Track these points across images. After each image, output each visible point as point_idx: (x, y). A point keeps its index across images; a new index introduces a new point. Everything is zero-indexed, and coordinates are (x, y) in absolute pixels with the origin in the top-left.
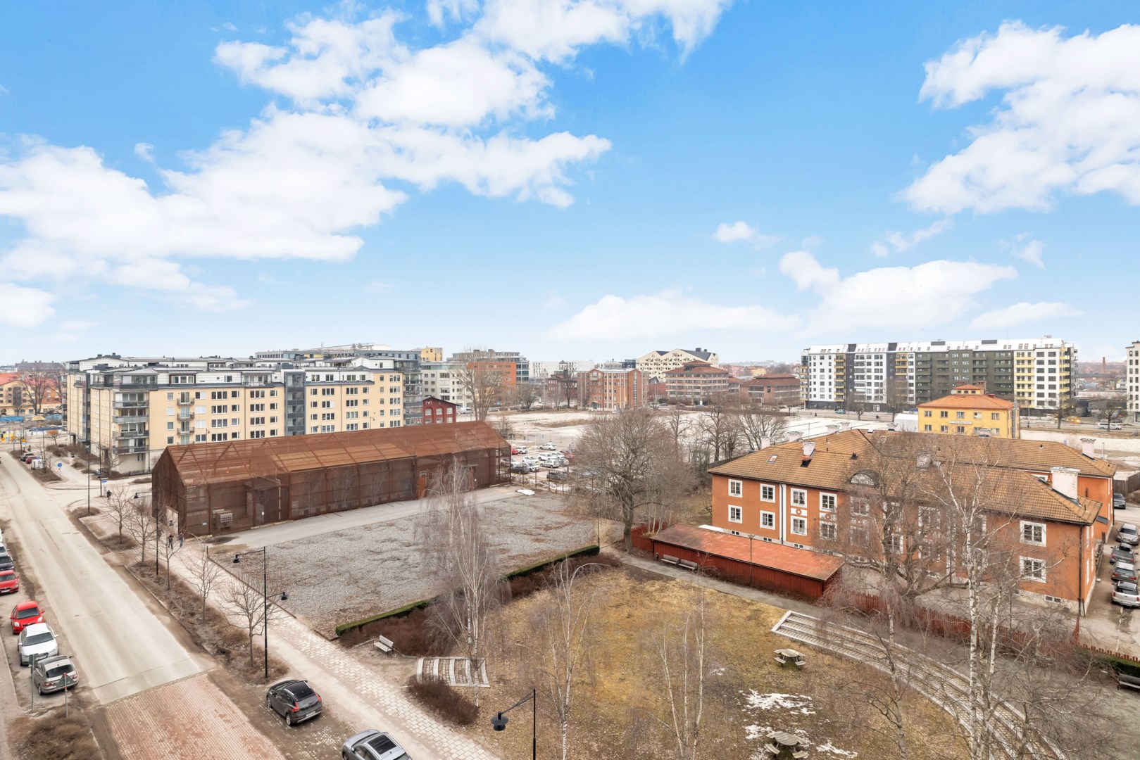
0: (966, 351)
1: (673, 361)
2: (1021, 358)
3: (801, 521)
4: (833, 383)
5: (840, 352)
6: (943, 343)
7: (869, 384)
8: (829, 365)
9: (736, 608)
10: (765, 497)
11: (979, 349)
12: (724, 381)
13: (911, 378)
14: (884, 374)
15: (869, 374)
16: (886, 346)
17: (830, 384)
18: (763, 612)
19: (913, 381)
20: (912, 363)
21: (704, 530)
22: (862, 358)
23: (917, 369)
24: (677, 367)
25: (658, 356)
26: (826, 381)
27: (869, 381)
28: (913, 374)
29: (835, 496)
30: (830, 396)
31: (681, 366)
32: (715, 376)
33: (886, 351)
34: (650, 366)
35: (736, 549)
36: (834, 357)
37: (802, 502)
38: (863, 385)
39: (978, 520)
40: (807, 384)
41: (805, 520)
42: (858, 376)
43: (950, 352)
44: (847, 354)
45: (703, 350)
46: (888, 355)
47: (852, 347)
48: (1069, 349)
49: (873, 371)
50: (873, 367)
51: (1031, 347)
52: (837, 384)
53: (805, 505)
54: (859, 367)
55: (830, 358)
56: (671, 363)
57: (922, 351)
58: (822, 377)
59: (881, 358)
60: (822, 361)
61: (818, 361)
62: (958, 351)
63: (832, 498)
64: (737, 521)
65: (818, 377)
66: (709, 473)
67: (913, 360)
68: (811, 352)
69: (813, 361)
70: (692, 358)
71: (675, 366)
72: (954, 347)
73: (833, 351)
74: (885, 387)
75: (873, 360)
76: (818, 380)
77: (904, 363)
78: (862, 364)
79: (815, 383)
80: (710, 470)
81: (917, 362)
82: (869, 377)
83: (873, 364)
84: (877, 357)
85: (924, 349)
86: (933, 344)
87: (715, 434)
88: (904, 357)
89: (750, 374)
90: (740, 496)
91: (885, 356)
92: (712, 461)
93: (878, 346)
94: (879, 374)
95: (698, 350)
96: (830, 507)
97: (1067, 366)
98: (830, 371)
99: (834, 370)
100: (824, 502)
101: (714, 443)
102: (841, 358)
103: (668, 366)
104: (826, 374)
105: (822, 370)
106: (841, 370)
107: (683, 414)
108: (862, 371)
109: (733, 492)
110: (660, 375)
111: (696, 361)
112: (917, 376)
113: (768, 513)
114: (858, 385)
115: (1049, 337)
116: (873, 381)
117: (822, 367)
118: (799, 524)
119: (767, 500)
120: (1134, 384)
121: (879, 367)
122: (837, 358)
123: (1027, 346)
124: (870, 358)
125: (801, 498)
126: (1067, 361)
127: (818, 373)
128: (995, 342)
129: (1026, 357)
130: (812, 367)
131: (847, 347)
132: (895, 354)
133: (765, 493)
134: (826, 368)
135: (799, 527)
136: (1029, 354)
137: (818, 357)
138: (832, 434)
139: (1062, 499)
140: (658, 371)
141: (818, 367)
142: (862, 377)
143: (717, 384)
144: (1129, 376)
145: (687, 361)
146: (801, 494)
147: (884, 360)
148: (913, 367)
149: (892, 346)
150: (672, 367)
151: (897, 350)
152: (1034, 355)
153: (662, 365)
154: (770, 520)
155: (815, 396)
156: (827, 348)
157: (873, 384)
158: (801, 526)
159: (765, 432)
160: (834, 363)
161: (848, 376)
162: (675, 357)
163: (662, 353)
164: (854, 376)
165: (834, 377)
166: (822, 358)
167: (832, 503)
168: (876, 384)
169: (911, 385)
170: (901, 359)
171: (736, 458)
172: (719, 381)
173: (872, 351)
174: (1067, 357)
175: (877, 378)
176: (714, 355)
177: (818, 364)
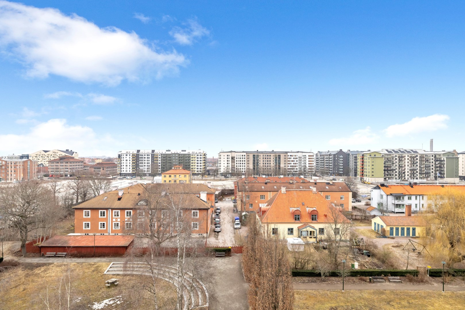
0: (177, 154)
1: (53, 156)
2: (192, 156)
3: (117, 224)
4: (131, 166)
5: (134, 153)
6: (170, 151)
7: (145, 166)
8: (129, 158)
9: (87, 268)
10: (101, 216)
11: (181, 153)
12: (81, 165)
13: (159, 163)
14: (150, 162)
15: (145, 162)
16: (151, 151)
17: (130, 166)
18: (100, 266)
19: (160, 164)
20: (160, 158)
21: (70, 236)
22: (142, 155)
23: (161, 160)
24: (55, 158)
25: (44, 153)
26: (128, 165)
27: (145, 164)
28: (160, 162)
29: (131, 211)
30: (130, 171)
31: (57, 158)
32: (76, 162)
33: (151, 153)
34: (38, 158)
35: (87, 241)
36: (131, 155)
37: (118, 215)
38: (142, 166)
39: (180, 212)
40: (120, 166)
41: (119, 223)
42: (140, 163)
43: (172, 154)
44: (136, 154)
45: (70, 150)
46: (152, 154)
47: (138, 151)
48: (205, 154)
49: (146, 161)
50: (146, 159)
51: (195, 153)
52: (133, 166)
53: (119, 217)
54: (141, 159)
55: (130, 155)
56: (52, 156)
57: (163, 153)
58: (126, 163)
59: (149, 156)
60: (126, 156)
61: (125, 156)
62: (175, 154)
63: (130, 212)
64: (87, 229)
65: (125, 163)
66: (73, 208)
67: (160, 157)
68: (122, 153)
69: (123, 157)
70: (64, 154)
71: (54, 158)
72: (173, 152)
73: (131, 152)
74: (150, 167)
75: (146, 157)
76: (125, 164)
77: (157, 158)
78: (142, 158)
79: (123, 166)
80: (74, 207)
81: (161, 157)
82: (145, 163)
83: (146, 158)
84: (148, 155)
85: (164, 153)
86: (167, 151)
87: (76, 190)
88: (157, 156)
89: (94, 162)
90: (89, 217)
91: (150, 155)
92: (75, 202)
93: (148, 151)
94: (148, 162)
95: (67, 150)
96: (130, 216)
97: (204, 159)
98: (130, 160)
99: (131, 160)
100: (127, 214)
101: (76, 194)
102: (134, 155)
103: (50, 158)
104: (128, 162)
105: (127, 160)
106: (134, 160)
107: (58, 181)
108: (142, 161)
109: (86, 215)
110: (45, 163)
111: (67, 156)
112: (161, 163)
113: (103, 222)
114: (141, 166)
115: (200, 150)
116: (146, 164)
117: (126, 159)
118: (116, 225)
119: (103, 217)
120: (220, 165)
121: (148, 159)
122: (133, 155)
123: (194, 152)
124: (145, 155)
125: (118, 214)
126: (204, 158)
127: (125, 162)
128: (185, 151)
129: (194, 156)
130: (122, 159)
131: (136, 151)
132: (154, 154)
133: (101, 214)
134: (128, 159)
135: (116, 226)
136: (195, 155)
137: (125, 155)
138: (130, 186)
139: (203, 202)
140: (44, 160)
141: (125, 159)
142: (142, 163)
143: (77, 167)
144: (219, 162)
145: (61, 156)
146: (117, 212)
147: (150, 156)
148: (160, 159)
149: (153, 151)
150: (52, 159)
151: (155, 153)
152: (196, 155)
153: (46, 157)
154: (104, 226)
155: (123, 171)
156: (129, 151)
157: (146, 166)
158: (117, 226)
159: (101, 187)
160: (131, 157)
161: (137, 163)
162: (54, 154)
163: (46, 151)
164: (139, 163)
165: (131, 163)
166: (127, 155)
167: (130, 214)
168: (147, 166)
169: (159, 166)
170: (156, 156)
171: (87, 200)
172: (79, 165)
173: (146, 153)
174: (204, 156)
175: (148, 163)
176: (76, 153)
177: (125, 158)
